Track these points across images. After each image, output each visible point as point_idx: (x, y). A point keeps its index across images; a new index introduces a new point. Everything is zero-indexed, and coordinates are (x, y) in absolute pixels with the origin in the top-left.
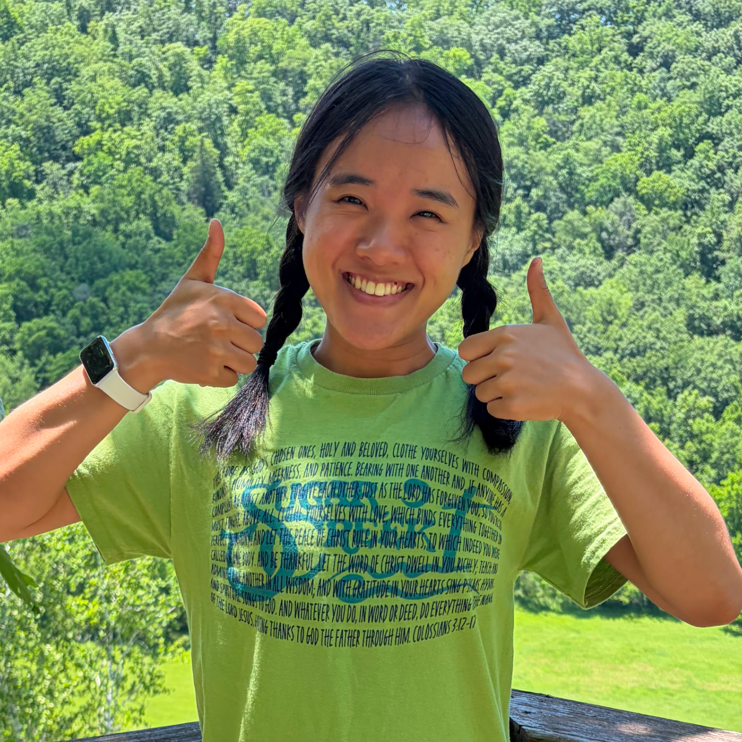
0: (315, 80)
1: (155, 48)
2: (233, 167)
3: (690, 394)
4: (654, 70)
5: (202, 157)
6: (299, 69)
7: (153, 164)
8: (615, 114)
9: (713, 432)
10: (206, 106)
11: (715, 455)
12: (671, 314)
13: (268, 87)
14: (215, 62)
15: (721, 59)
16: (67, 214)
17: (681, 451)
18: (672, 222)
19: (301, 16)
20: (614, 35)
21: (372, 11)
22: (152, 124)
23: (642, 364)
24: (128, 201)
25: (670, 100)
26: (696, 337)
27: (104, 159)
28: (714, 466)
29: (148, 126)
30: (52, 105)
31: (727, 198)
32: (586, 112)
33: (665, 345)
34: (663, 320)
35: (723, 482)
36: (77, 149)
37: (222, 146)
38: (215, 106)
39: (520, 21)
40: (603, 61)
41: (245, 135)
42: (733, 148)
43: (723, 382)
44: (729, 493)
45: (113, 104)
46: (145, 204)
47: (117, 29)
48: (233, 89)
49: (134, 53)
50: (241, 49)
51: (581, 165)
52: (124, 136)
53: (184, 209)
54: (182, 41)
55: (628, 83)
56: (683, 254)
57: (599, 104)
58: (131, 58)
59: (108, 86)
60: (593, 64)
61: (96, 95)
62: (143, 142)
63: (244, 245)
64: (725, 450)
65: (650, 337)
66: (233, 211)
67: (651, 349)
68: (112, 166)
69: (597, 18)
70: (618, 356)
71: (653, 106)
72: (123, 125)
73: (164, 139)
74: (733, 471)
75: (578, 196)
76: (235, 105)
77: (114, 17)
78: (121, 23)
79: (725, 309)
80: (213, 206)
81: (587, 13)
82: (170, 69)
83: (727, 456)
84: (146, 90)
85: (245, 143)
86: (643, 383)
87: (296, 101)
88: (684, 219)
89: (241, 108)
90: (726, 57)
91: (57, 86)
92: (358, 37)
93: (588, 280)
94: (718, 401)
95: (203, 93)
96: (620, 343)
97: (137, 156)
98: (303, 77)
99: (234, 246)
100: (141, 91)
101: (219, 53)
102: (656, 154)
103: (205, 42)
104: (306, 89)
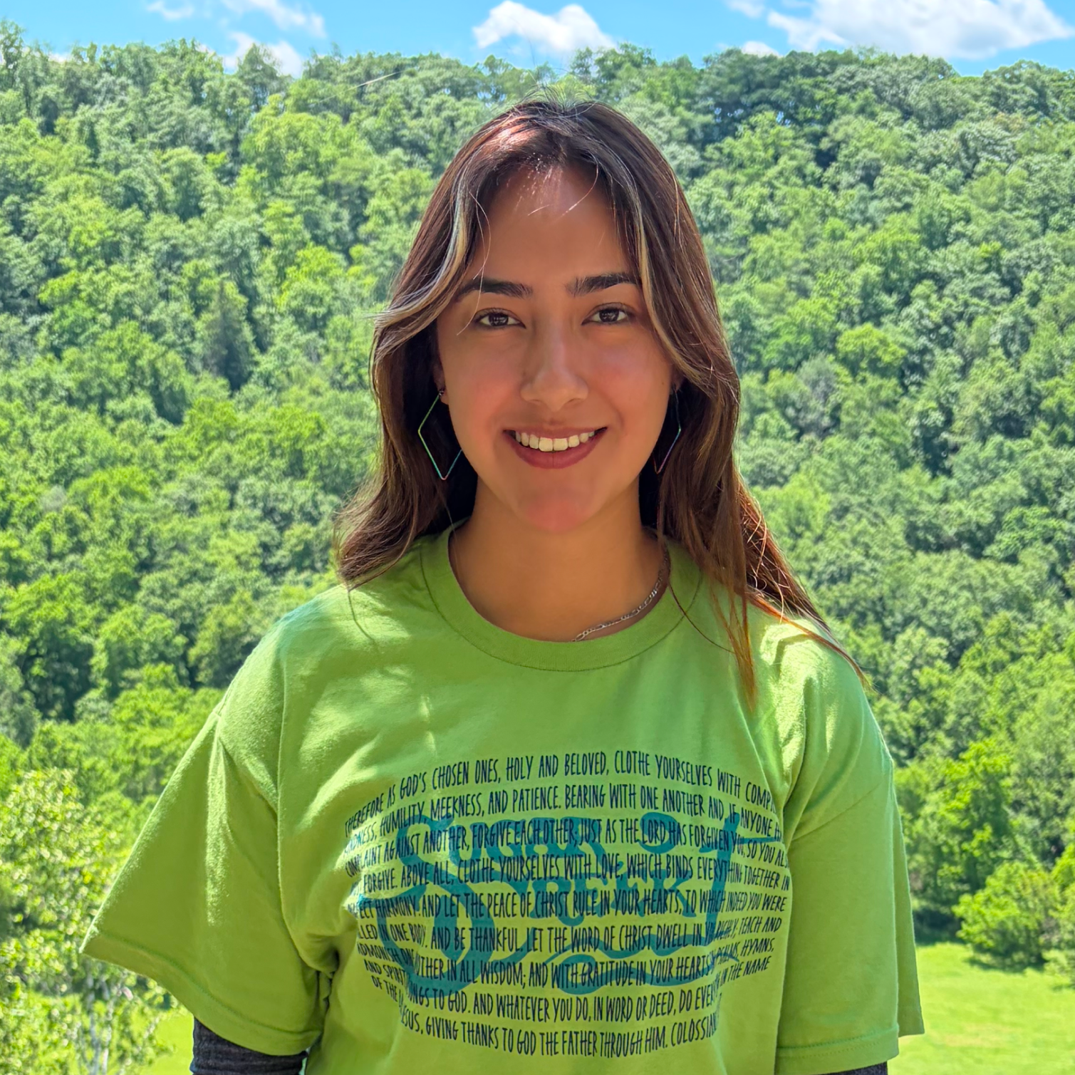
0: (380, 199)
1: (152, 155)
2: (267, 321)
3: (914, 634)
4: (851, 186)
5: (221, 308)
6: (356, 185)
7: (153, 317)
8: (799, 245)
9: (948, 686)
10: (227, 236)
11: (950, 719)
12: (884, 523)
13: (314, 209)
14: (238, 174)
15: (943, 172)
16: (31, 388)
17: (903, 714)
18: (884, 394)
19: (359, 111)
20: (795, 138)
21: (458, 104)
22: (150, 261)
23: (848, 593)
24: (118, 369)
25: (875, 228)
26: (920, 554)
27: (84, 310)
28: (949, 733)
29: (143, 264)
30: (6, 235)
31: (958, 360)
32: (760, 243)
33: (878, 565)
34: (872, 530)
35: (963, 756)
36: (44, 297)
37: (251, 292)
38: (239, 235)
39: (664, 119)
40: (781, 173)
41: (282, 275)
42: (963, 292)
43: (958, 618)
44: (972, 769)
45: (94, 234)
46: (143, 373)
47: (97, 128)
48: (265, 212)
49: (122, 161)
50: (276, 156)
51: (757, 316)
52: (110, 278)
53: (198, 381)
54: (190, 145)
55: (815, 204)
56: (898, 440)
57: (778, 232)
58: (117, 168)
59: (85, 207)
60: (765, 179)
61: (68, 221)
62: (138, 286)
63: (285, 430)
64: (964, 711)
65: (856, 556)
66: (267, 383)
67: (859, 571)
68: (94, 320)
69: (770, 114)
70: (813, 582)
71: (852, 235)
72: (109, 263)
73: (167, 282)
74: (975, 739)
75: (752, 358)
76: (267, 234)
77: (93, 111)
78: (102, 120)
79: (960, 514)
80: (240, 376)
81: (757, 108)
82: (174, 184)
83: (967, 720)
84: (140, 213)
85: (283, 287)
86: (849, 620)
87: (354, 228)
88: (900, 390)
89: (276, 238)
90: (950, 168)
91: (13, 208)
92: (440, 139)
93: (770, 475)
94: (951, 644)
95: (221, 217)
96: (814, 564)
97: (130, 306)
98: (364, 195)
99: (270, 432)
100: (132, 216)
101: (243, 162)
102: (859, 301)
103: (222, 146)
104: (367, 212)
